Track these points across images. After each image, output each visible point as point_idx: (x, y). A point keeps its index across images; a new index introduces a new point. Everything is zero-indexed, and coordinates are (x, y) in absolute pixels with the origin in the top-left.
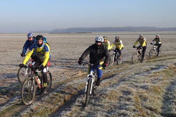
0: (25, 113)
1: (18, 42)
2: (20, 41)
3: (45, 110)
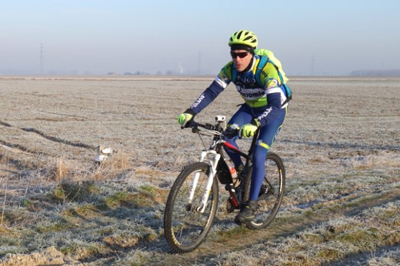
0: (310, 233)
1: (309, 96)
2: (317, 94)
3: (370, 232)
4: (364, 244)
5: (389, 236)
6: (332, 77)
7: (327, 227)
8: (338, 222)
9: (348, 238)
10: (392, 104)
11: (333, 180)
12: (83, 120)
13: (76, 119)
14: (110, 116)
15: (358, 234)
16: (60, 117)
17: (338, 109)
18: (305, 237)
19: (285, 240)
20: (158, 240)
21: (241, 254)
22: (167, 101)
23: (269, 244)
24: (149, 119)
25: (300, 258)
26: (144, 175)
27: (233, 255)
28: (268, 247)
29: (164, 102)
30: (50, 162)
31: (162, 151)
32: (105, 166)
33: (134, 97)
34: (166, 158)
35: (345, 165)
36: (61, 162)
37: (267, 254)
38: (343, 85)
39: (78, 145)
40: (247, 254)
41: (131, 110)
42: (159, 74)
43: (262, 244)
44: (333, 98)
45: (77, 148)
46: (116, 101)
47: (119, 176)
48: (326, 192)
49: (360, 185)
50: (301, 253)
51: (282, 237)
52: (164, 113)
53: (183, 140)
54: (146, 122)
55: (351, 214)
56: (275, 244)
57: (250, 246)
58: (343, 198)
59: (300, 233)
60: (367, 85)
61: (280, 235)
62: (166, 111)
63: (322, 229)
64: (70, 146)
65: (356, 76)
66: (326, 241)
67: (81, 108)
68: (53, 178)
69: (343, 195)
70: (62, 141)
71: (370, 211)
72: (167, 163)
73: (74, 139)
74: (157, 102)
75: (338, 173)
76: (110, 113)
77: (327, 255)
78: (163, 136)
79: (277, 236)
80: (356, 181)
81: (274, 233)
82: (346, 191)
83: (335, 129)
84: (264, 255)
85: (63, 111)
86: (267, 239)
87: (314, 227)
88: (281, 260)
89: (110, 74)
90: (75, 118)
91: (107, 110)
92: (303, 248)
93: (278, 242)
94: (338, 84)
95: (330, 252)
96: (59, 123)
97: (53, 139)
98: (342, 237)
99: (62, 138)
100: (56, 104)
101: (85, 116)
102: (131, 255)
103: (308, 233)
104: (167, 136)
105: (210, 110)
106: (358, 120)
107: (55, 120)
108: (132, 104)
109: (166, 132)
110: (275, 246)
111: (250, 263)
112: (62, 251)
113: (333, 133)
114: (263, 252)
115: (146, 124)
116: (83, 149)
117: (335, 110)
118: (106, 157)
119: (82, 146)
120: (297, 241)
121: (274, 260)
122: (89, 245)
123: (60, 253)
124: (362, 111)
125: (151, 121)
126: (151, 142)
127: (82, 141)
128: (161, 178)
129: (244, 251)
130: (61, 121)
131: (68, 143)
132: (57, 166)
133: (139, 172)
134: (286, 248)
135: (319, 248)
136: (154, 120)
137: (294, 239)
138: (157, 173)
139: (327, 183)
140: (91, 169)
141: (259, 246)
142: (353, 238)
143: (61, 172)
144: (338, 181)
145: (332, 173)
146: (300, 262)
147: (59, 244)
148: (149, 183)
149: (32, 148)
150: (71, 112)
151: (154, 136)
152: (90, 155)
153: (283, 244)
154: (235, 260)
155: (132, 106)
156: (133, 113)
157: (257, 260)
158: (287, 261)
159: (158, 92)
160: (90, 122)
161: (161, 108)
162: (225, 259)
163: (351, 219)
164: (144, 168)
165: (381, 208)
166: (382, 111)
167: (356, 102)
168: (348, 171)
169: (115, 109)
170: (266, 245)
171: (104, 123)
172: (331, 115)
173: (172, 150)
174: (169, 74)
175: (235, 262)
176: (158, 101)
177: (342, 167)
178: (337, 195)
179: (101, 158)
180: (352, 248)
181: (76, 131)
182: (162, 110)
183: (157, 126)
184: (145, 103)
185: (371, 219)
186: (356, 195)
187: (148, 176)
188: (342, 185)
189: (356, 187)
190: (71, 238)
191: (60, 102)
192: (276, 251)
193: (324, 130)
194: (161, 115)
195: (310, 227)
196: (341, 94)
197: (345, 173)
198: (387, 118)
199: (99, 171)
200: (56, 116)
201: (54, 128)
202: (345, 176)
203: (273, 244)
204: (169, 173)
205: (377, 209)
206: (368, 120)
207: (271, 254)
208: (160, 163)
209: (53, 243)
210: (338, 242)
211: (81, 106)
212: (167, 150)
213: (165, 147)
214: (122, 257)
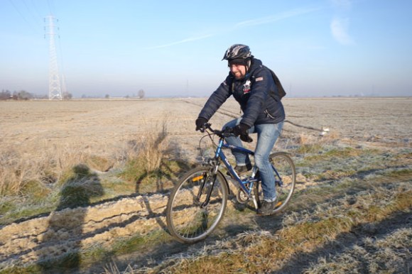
14: (326, 115)
16: (300, 115)
20: (357, 174)
22: (356, 108)
26: (346, 142)
27: (402, 184)
29: (354, 109)
30: (297, 136)
31: (355, 132)
32: (325, 137)
33: (338, 106)
34: (358, 135)
36: (302, 135)
39: (310, 128)
41: (337, 112)
42: (350, 97)
46: (329, 108)
47: (333, 142)
52: (355, 114)
53: (366, 126)
64: (306, 129)
67: (311, 112)
68: (299, 142)
72: (359, 137)
73: (308, 125)
78: (355, 125)
85: (302, 113)
89: (325, 97)
90: (308, 116)
91: (324, 112)
96: (300, 118)
97: (297, 125)
99: (302, 125)
100: (298, 110)
101: (313, 115)
102: (343, 180)
104: (357, 125)
107: (298, 117)
108: (337, 110)
109: (357, 123)
112: (305, 176)
115: (345, 119)
118: (326, 133)
119: (312, 129)
122: (319, 174)
125: (348, 118)
127: (312, 126)
128: (356, 144)
131: (305, 127)
132: (300, 137)
133: (343, 141)
136: (350, 117)
138: (354, 141)
140: (318, 139)
143: (303, 140)
147: (303, 173)
148: (349, 146)
149: (287, 129)
150: (305, 113)
151: (350, 125)
152: (317, 133)
156: (338, 114)
160: (316, 118)
162: (398, 185)
164: (346, 139)
169: (328, 112)
171: (323, 118)
173: (360, 131)
174: (356, 96)
176: (351, 108)
179: (323, 133)
181: (308, 122)
182: (353, 113)
183: (351, 120)
184: (344, 109)
187: (349, 143)
190: (310, 170)
191: (300, 109)
194: (353, 115)
199: (322, 139)
200: (298, 115)
201: (298, 120)
204: (360, 142)
208: (355, 137)
209: (300, 171)
212: (358, 132)
213: (356, 130)
214: (337, 180)
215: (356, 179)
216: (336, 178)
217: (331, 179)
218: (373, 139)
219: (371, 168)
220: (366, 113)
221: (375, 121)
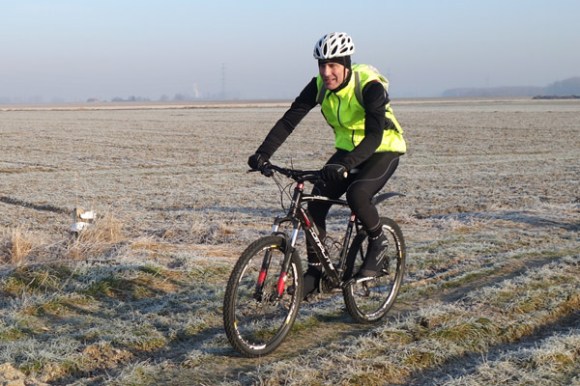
0: (393, 329)
3: (479, 325)
4: (471, 342)
5: (507, 329)
6: (417, 99)
7: (418, 319)
8: (433, 311)
9: (448, 334)
10: (503, 138)
11: (424, 249)
12: (51, 171)
13: (41, 169)
14: (92, 164)
15: (461, 329)
16: (16, 166)
17: (427, 145)
18: (385, 336)
19: (357, 341)
20: (168, 348)
21: (292, 364)
22: (176, 138)
23: (333, 347)
24: (151, 167)
25: (379, 366)
26: (144, 250)
27: (280, 365)
28: (331, 352)
29: (173, 141)
30: (2, 235)
31: (171, 213)
32: (85, 238)
33: (128, 133)
34: (177, 224)
35: (439, 227)
36: (18, 234)
37: (330, 363)
38: (433, 110)
39: (44, 208)
40: (301, 364)
41: (124, 153)
42: (163, 100)
43: (323, 349)
44: (419, 129)
45: (42, 212)
46: (101, 141)
47: (108, 253)
48: (414, 268)
49: (462, 255)
50: (380, 359)
51: (352, 337)
52: (173, 156)
53: (202, 196)
54: (147, 171)
55: (451, 299)
56: (342, 347)
57: (304, 352)
58: (438, 275)
59: (378, 330)
60: (467, 109)
61: (349, 334)
62: (176, 154)
63: (410, 323)
64: (32, 210)
65: (452, 96)
66: (417, 340)
67: (48, 152)
68: (7, 259)
69: (439, 271)
70: (20, 203)
71: (478, 294)
72: (179, 232)
73: (38, 199)
74: (162, 141)
75: (430, 239)
76: (92, 158)
77: (419, 361)
78: (172, 191)
79: (344, 335)
80: (456, 250)
81: (340, 330)
82: (443, 266)
83: (423, 175)
84: (327, 364)
85: (21, 157)
86: (330, 340)
87: (398, 320)
88: (352, 370)
89: (90, 100)
90: (39, 167)
91: (87, 154)
92: (383, 352)
93: (346, 344)
94: (426, 109)
95: (423, 356)
96: (16, 175)
97: (6, 200)
98: (440, 334)
99: (19, 198)
100: (9, 148)
101: (54, 164)
102: (128, 372)
103: (389, 330)
104: (178, 191)
105: (241, 151)
106: (455, 161)
107: (9, 172)
108: (126, 144)
109: (177, 185)
110: (342, 351)
111: (306, 376)
112: (23, 369)
113: (421, 181)
114: (324, 360)
115: (146, 174)
116: (52, 214)
117: (422, 147)
118: (87, 224)
119: (51, 209)
120: (374, 341)
121: (342, 370)
122: (63, 359)
123: (19, 373)
124: (462, 148)
125: (153, 170)
126: (155, 200)
127: (50, 201)
128: (171, 253)
129: (296, 359)
130: (17, 172)
132: (13, 240)
133: (136, 247)
134: (358, 352)
135: (406, 351)
136: (158, 167)
137: (369, 339)
138: (164, 246)
139: (415, 254)
140: (65, 244)
141: (318, 351)
142: (455, 334)
143: (18, 250)
144: (431, 251)
145: (422, 239)
146: (379, 372)
147: (18, 359)
148: (152, 262)
150: (33, 158)
151: (159, 191)
152: (62, 223)
153: (353, 347)
154: (284, 372)
155: (124, 148)
156: (126, 158)
157: (317, 372)
158: (360, 372)
159: (162, 126)
160: (62, 173)
161: (168, 150)
162: (269, 372)
163: (451, 307)
164: (144, 240)
165: (493, 289)
166: (490, 147)
167: (452, 136)
168: (445, 236)
169: (99, 152)
170: (329, 349)
171: (83, 173)
172: (418, 154)
173: (186, 212)
174: (179, 98)
175: (283, 376)
176: (164, 138)
177: (436, 230)
178: (429, 272)
179: (80, 226)
180: (454, 349)
181: (40, 187)
182: (170, 153)
183: (162, 177)
184: (144, 142)
185: (480, 305)
186: (457, 270)
187: (150, 252)
188: (436, 257)
189: (457, 259)
190: (36, 349)
191: (16, 144)
192: (344, 357)
193: (408, 176)
194: (169, 161)
195: (392, 319)
196: (430, 123)
197: (441, 239)
198: (496, 157)
199: (77, 245)
200: (9, 165)
201: (7, 183)
202: (440, 244)
203: (339, 347)
204: (181, 246)
205: (487, 290)
206: (470, 160)
207: (336, 362)
208: (169, 231)
209: (9, 358)
210: (433, 340)
211: (48, 149)
212: (179, 213)
213: (175, 208)
214: (114, 375)
215: (165, 363)
216: (113, 366)
217: (100, 371)
218: (215, 235)
219: (207, 326)
220: (202, 154)
221: (225, 177)
